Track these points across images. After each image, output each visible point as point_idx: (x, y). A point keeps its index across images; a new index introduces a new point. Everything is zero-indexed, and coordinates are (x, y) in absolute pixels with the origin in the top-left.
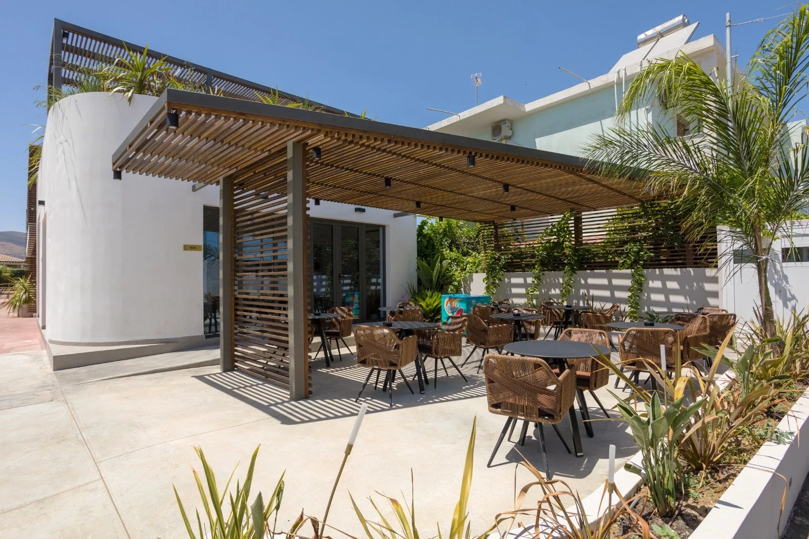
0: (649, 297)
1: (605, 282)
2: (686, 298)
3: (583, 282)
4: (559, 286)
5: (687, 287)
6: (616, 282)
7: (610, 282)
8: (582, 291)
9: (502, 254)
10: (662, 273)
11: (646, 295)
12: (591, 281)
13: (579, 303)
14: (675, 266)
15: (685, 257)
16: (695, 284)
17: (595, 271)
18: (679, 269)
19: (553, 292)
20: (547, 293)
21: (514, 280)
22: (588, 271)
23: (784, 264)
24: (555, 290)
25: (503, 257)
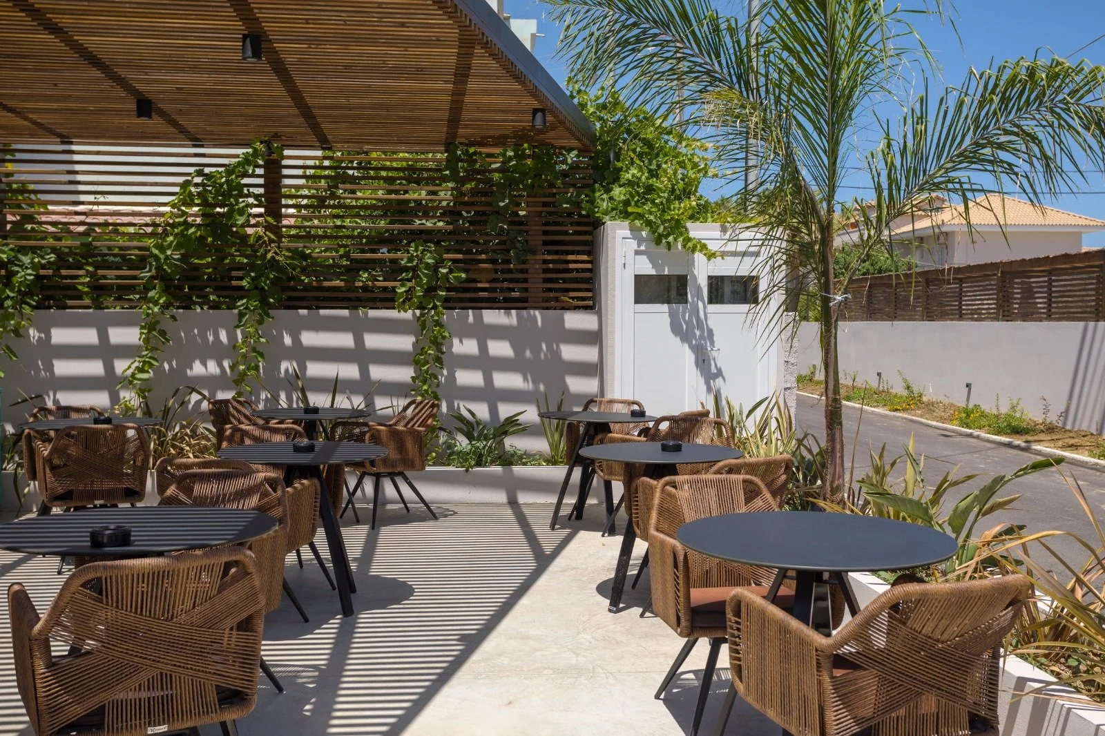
0: (451, 378)
1: (345, 340)
2: (525, 379)
3: (288, 340)
4: (217, 353)
5: (528, 354)
6: (373, 341)
7: (359, 340)
8: (284, 365)
9: (22, 250)
10: (479, 319)
11: (445, 372)
12: (310, 339)
13: (276, 398)
14: (507, 304)
15: (524, 285)
16: (544, 347)
17: (322, 312)
18: (514, 312)
19: (197, 369)
20: (179, 372)
21: (60, 336)
22: (303, 312)
23: (712, 308)
24: (204, 364)
25: (26, 260)
